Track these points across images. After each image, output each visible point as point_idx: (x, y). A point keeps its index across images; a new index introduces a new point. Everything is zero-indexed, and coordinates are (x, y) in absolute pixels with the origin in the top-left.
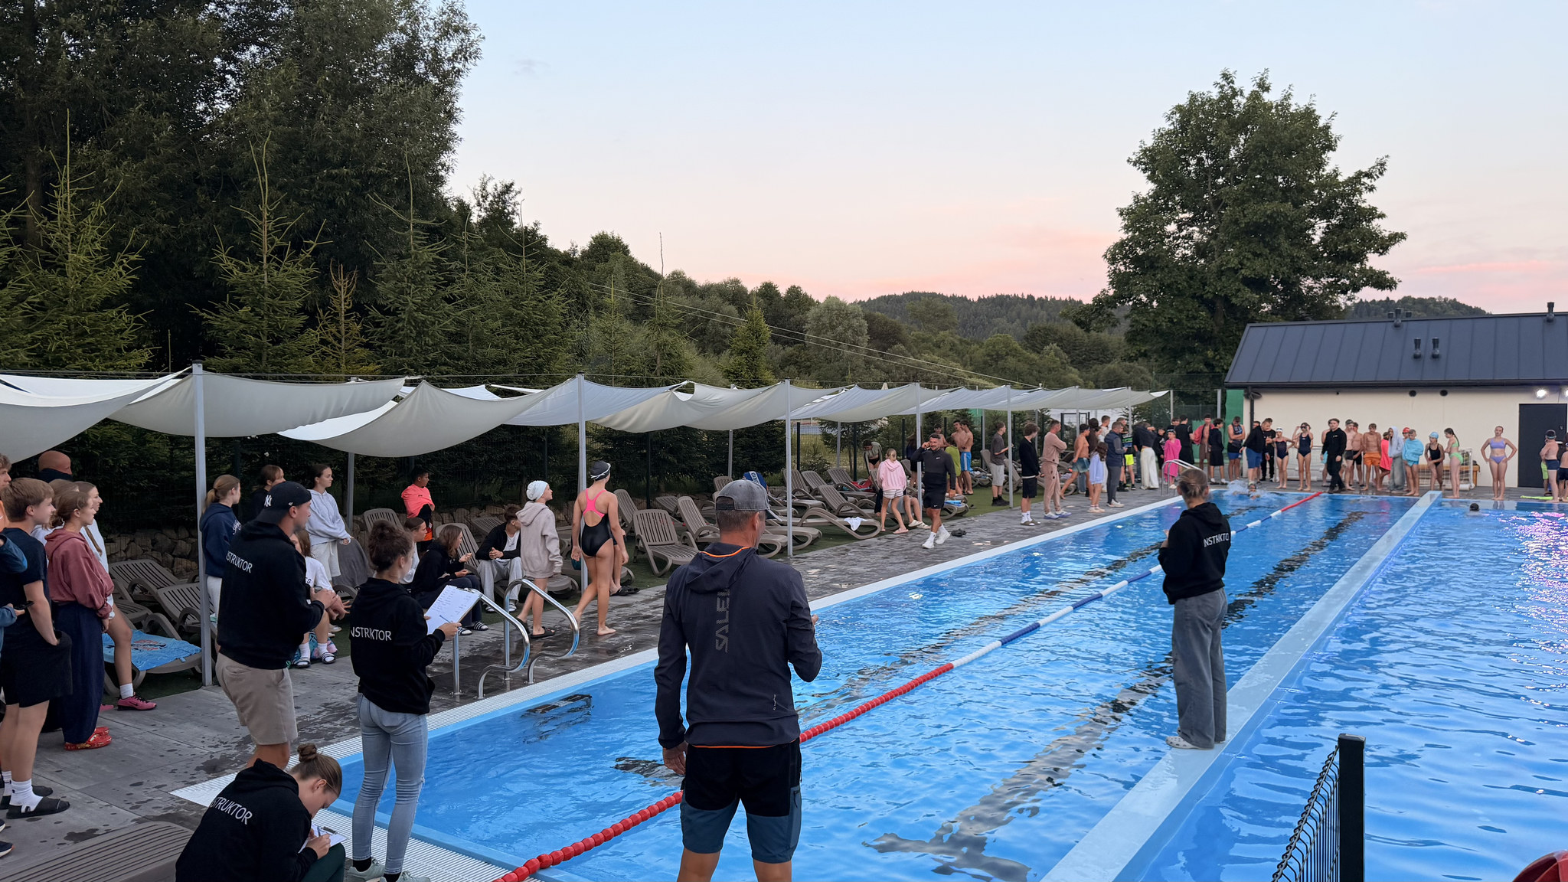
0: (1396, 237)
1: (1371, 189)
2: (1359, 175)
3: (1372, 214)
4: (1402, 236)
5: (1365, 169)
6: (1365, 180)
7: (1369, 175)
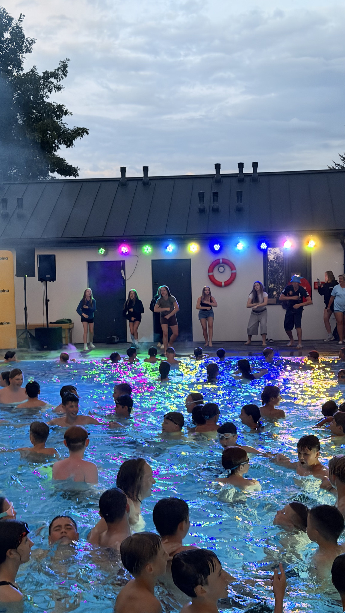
0: (80, 132)
1: (59, 88)
2: (47, 75)
3: (61, 111)
4: (85, 131)
5: (51, 70)
6: (52, 80)
7: (55, 75)
